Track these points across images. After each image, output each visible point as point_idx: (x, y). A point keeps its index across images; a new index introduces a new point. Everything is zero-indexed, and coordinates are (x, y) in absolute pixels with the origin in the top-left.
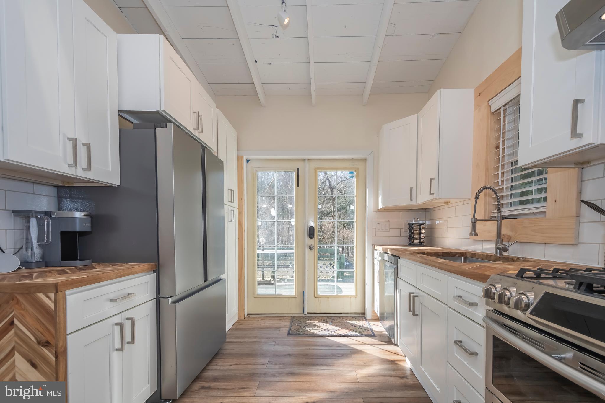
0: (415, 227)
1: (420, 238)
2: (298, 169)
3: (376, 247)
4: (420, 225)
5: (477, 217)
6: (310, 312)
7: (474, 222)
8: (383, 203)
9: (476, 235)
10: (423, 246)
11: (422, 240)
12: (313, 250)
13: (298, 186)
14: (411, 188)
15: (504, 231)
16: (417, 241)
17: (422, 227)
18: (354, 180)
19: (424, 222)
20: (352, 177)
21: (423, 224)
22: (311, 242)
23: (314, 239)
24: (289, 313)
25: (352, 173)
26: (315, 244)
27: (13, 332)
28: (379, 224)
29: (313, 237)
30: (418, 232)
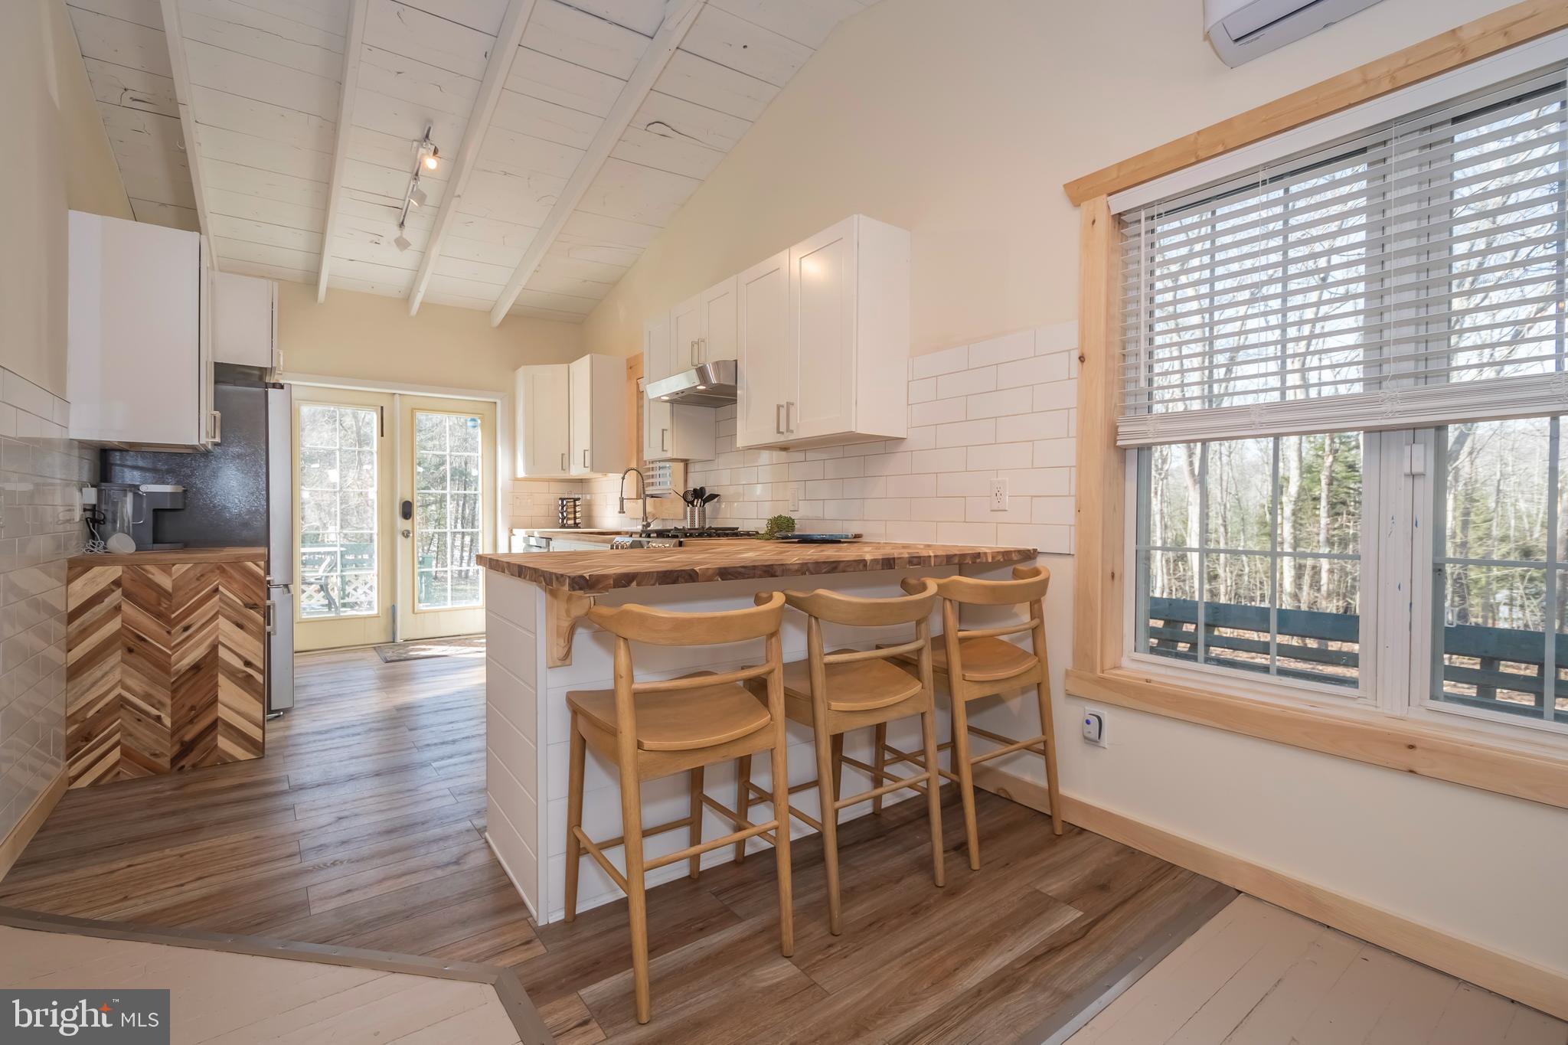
0: (568, 504)
1: (575, 518)
2: (382, 407)
3: (515, 531)
4: (575, 500)
5: (624, 496)
6: (406, 638)
7: (622, 500)
8: (527, 470)
9: (624, 512)
10: (580, 528)
11: (578, 521)
12: (410, 539)
13: (382, 436)
14: (563, 455)
15: (649, 509)
16: (571, 522)
17: (577, 503)
18: (479, 431)
19: (580, 496)
20: (475, 427)
21: (578, 499)
22: (405, 525)
23: (411, 520)
24: (366, 643)
25: (473, 420)
26: (413, 529)
27: (217, 597)
28: (517, 498)
29: (410, 518)
30: (572, 510)
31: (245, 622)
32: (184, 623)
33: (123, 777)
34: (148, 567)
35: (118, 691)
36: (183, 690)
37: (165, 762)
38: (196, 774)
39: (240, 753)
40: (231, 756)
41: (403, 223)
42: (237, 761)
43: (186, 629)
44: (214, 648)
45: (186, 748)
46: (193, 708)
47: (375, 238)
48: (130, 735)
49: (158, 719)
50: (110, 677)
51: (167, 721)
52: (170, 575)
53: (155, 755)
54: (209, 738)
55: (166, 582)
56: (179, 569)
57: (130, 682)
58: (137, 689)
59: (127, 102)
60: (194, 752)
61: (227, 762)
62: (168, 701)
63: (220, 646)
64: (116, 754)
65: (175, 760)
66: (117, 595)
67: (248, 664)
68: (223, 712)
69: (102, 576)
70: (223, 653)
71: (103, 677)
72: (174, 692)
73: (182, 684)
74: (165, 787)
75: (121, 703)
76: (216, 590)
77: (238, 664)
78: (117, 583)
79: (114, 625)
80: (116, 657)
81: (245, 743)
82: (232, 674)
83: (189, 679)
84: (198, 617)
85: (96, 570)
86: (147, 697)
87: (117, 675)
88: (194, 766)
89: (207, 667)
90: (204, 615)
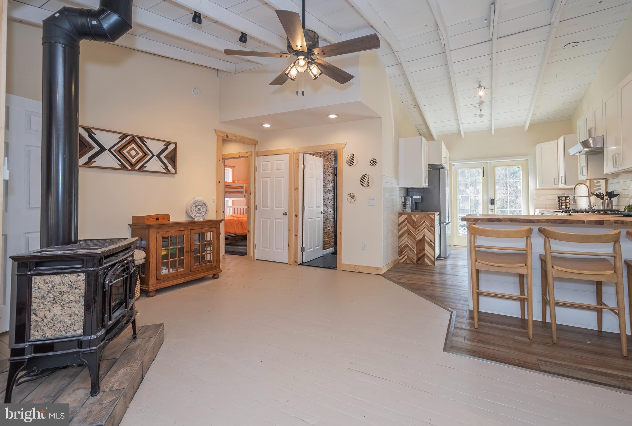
0: (562, 199)
1: (566, 205)
2: (483, 167)
3: (536, 210)
4: (567, 197)
8: (539, 187)
12: (494, 212)
13: (483, 177)
14: (555, 178)
16: (564, 207)
17: (568, 199)
18: (521, 172)
20: (519, 170)
22: (491, 207)
23: (494, 205)
25: (519, 168)
26: (495, 208)
27: (424, 224)
28: (538, 197)
29: (493, 204)
30: (564, 201)
31: (430, 231)
32: (418, 229)
33: (408, 263)
34: (412, 215)
35: (407, 243)
36: (418, 245)
37: (415, 261)
38: (420, 265)
39: (430, 264)
40: (428, 264)
41: (481, 109)
42: (429, 265)
43: (419, 230)
44: (424, 236)
45: (419, 259)
46: (420, 250)
47: (475, 116)
48: (409, 253)
49: (414, 251)
50: (405, 239)
51: (415, 252)
52: (415, 217)
53: (413, 259)
54: (423, 258)
55: (415, 219)
56: (417, 216)
57: (409, 241)
58: (410, 243)
59: (411, 107)
60: (421, 260)
61: (427, 265)
62: (415, 247)
63: (425, 236)
64: (406, 257)
65: (417, 261)
66: (406, 221)
67: (431, 241)
68: (426, 252)
69: (404, 217)
70: (426, 237)
71: (404, 239)
72: (417, 245)
73: (418, 243)
74: (414, 266)
75: (407, 246)
76: (424, 222)
77: (429, 241)
78: (406, 218)
79: (406, 228)
80: (406, 235)
81: (431, 261)
82: (428, 243)
83: (419, 243)
84: (421, 228)
85: (403, 215)
86: (411, 245)
87: (406, 239)
88: (420, 264)
89: (423, 240)
90: (422, 228)
